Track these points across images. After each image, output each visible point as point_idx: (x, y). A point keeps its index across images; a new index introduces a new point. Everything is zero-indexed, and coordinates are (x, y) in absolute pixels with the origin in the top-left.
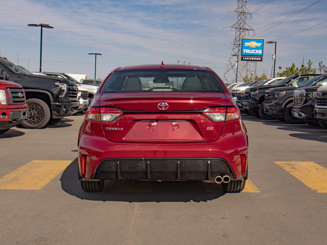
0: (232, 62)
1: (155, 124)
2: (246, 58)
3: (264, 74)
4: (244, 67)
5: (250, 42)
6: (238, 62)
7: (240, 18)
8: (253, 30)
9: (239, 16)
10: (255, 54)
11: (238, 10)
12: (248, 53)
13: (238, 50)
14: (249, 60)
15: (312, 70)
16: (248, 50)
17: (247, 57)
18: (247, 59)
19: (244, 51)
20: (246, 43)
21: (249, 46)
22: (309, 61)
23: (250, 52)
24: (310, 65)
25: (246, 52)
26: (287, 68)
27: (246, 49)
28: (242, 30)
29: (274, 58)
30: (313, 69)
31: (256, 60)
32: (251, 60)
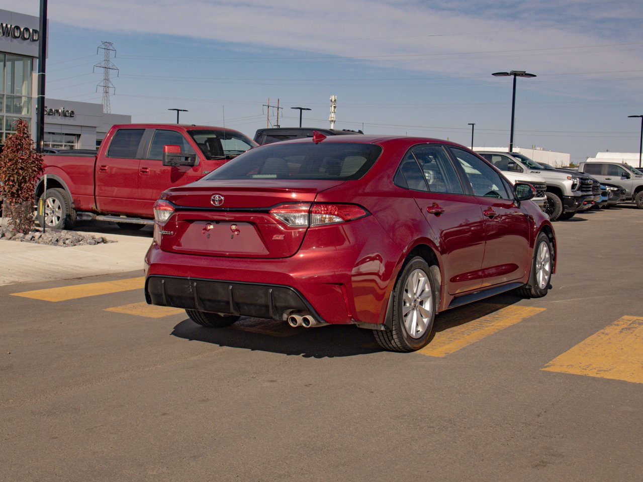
1: (212, 227)
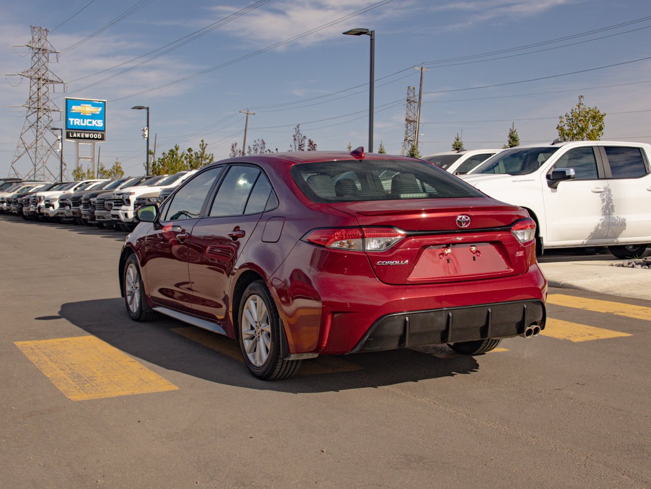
0: (25, 140)
1: (449, 250)
2: (75, 134)
3: (117, 163)
4: (49, 150)
5: (81, 105)
6: (62, 142)
7: (37, 60)
8: (62, 83)
9: (35, 55)
10: (89, 126)
11: (34, 45)
12: (79, 124)
13: (36, 119)
14: (81, 138)
15: (207, 157)
16: (79, 120)
17: (77, 133)
18: (77, 135)
19: (70, 121)
20: (74, 107)
21: (80, 113)
22: (202, 141)
23: (82, 124)
24: (203, 149)
25: (75, 124)
26: (164, 153)
27: (75, 118)
28: (42, 82)
29: (147, 136)
30: (208, 155)
31: (93, 139)
32: (85, 138)
